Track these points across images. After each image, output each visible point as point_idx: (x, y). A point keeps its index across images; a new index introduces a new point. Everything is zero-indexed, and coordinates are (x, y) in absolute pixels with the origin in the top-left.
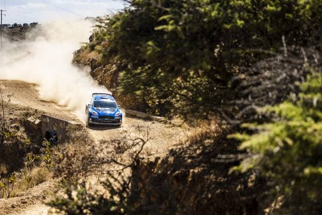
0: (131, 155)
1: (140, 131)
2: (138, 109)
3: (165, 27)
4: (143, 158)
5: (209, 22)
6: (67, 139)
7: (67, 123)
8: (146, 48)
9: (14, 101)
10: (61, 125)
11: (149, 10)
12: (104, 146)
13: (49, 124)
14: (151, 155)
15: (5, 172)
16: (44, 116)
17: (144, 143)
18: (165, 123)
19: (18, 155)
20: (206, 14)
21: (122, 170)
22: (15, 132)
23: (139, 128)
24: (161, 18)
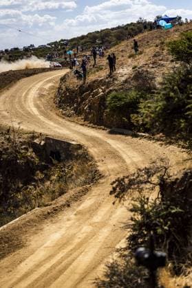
7: (68, 144)
10: (63, 145)
13: (52, 145)
16: (47, 138)
18: (150, 138)
22: (26, 153)
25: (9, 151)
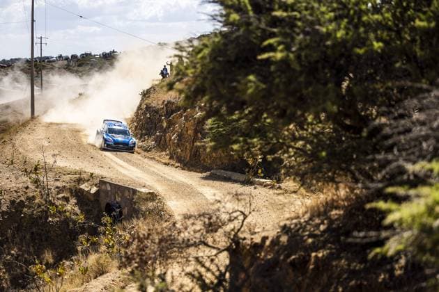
0: (227, 234)
1: (238, 199)
2: (234, 169)
3: (271, 54)
4: (245, 239)
5: (334, 46)
6: (135, 213)
7: (135, 192)
8: (246, 84)
9: (61, 163)
10: (127, 194)
11: (249, 32)
12: (189, 222)
13: (110, 193)
14: (255, 233)
15: (51, 261)
16: (102, 183)
17: (245, 217)
18: (272, 187)
19: (68, 237)
20: (328, 35)
21: (216, 255)
22: (63, 206)
23: (237, 197)
24: (266, 43)
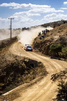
10: (35, 62)
13: (31, 62)
16: (29, 59)
18: (64, 60)
22: (22, 64)
25: (16, 63)
